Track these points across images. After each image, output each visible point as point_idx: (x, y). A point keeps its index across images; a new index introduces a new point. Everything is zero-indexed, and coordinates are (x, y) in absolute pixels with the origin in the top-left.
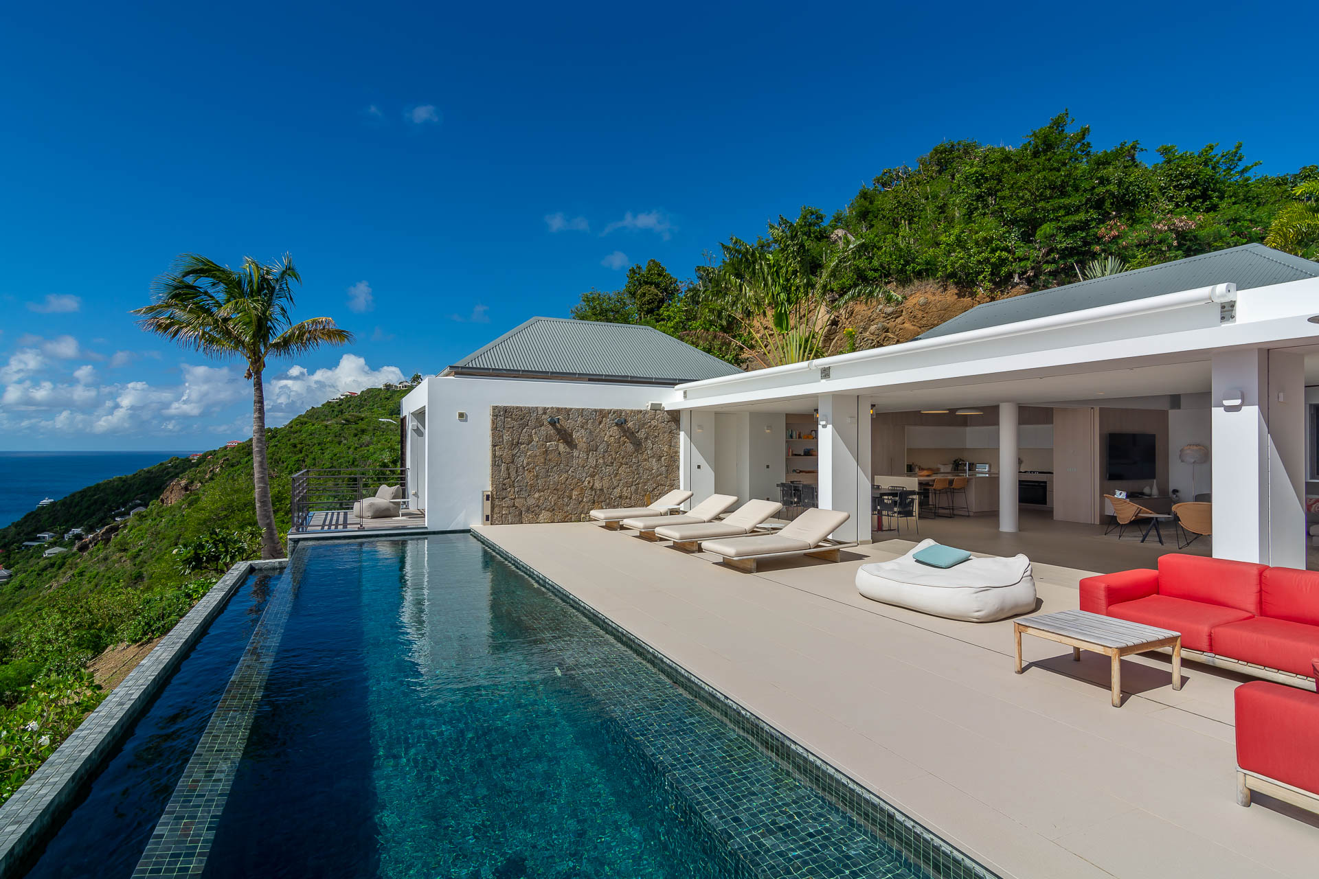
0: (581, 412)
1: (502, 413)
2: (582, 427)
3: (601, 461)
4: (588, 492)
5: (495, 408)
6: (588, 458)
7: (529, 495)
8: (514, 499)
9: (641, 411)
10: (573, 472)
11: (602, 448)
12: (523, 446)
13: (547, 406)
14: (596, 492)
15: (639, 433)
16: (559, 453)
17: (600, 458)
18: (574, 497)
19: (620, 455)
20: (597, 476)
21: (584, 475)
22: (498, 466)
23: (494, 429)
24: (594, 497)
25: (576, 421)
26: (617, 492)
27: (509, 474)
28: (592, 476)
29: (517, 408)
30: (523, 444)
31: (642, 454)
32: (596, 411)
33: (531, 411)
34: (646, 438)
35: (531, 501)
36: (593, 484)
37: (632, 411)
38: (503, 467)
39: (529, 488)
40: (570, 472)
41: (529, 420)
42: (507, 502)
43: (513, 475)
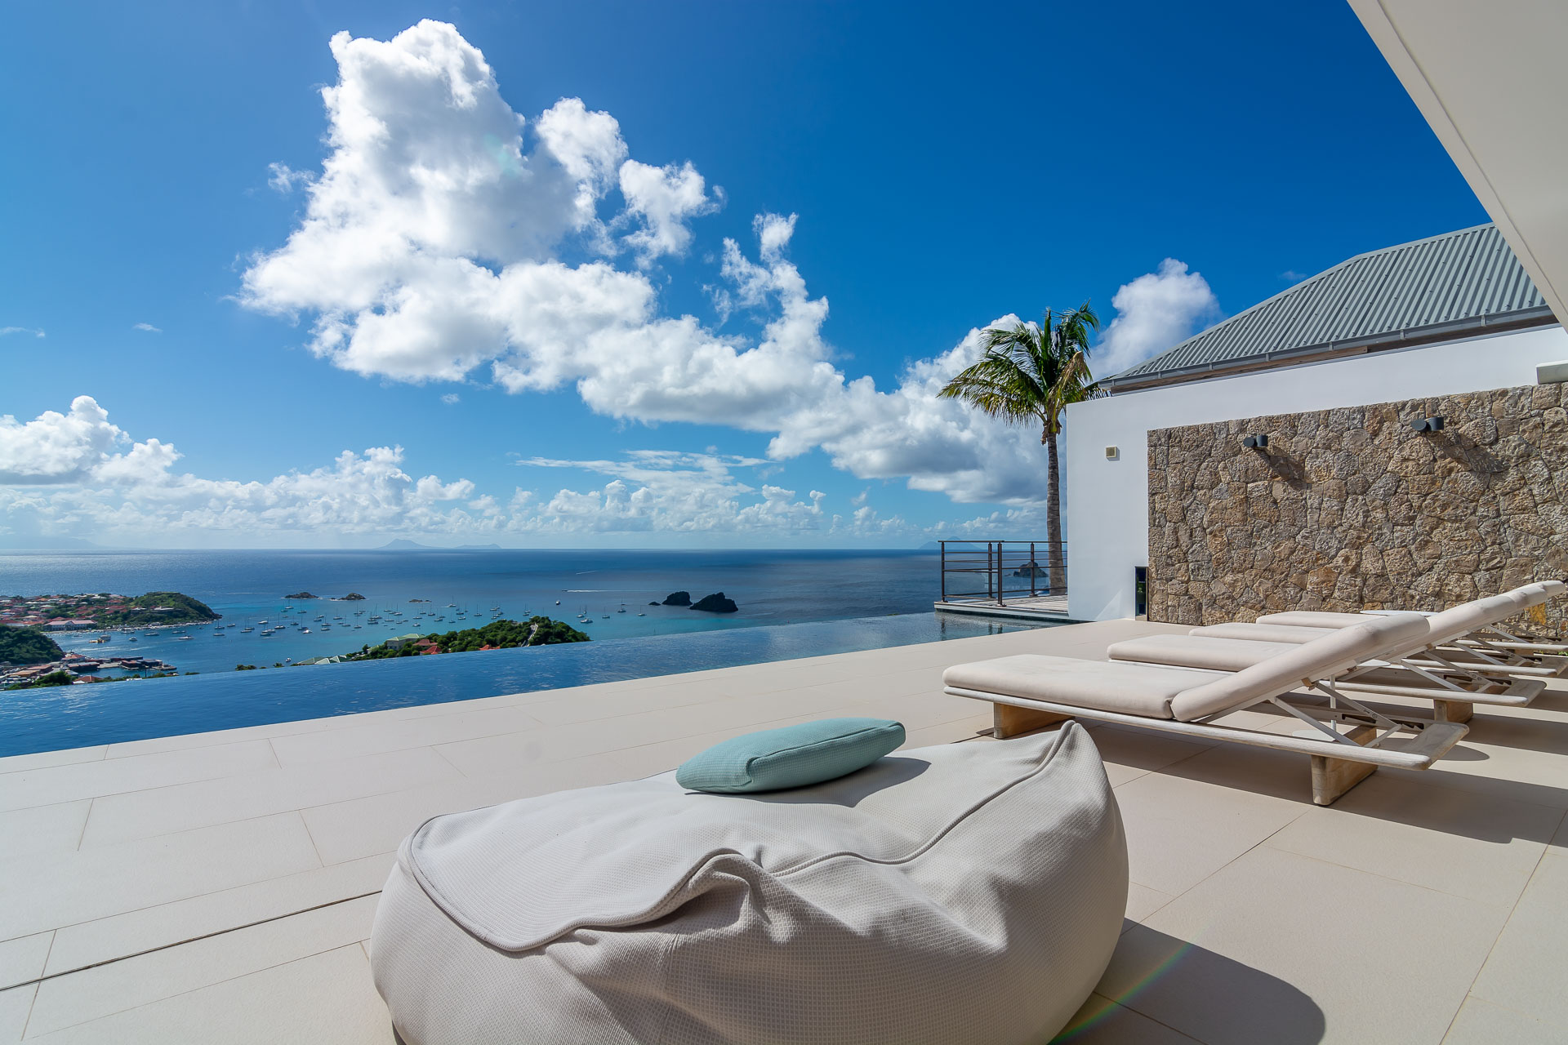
0: (1324, 418)
1: (1163, 440)
2: (1328, 447)
3: (1379, 515)
4: (1344, 579)
5: (1151, 434)
6: (1342, 510)
7: (1214, 577)
8: (1187, 582)
9: (1504, 393)
10: (1307, 538)
11: (1379, 487)
12: (1202, 492)
13: (1246, 417)
14: (1365, 581)
15: (1498, 447)
16: (1275, 502)
17: (1375, 508)
18: (1309, 587)
19: (1435, 499)
20: (1369, 546)
21: (1334, 543)
22: (1158, 526)
23: (1153, 466)
24: (1361, 590)
25: (1314, 437)
26: (1427, 583)
27: (1177, 540)
28: (1357, 546)
29: (1189, 428)
30: (1202, 488)
31: (1512, 493)
32: (1362, 411)
33: (1213, 430)
34: (1526, 457)
35: (1218, 588)
36: (1358, 565)
37: (1470, 398)
38: (1168, 528)
39: (1213, 565)
40: (1299, 537)
41: (1211, 447)
42: (1175, 586)
43: (1184, 538)
